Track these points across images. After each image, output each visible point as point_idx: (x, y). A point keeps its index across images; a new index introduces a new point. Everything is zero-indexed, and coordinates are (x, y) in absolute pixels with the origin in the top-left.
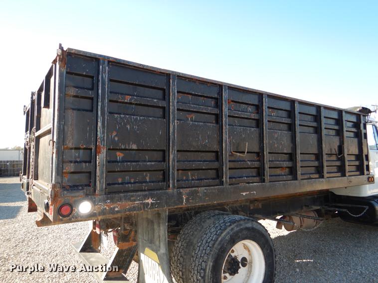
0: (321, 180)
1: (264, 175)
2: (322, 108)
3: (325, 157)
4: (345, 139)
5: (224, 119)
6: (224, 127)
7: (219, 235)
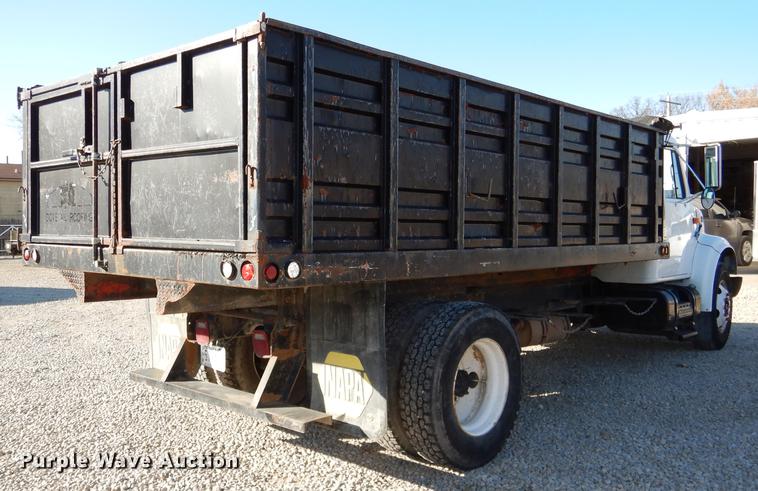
0: (591, 247)
1: (511, 236)
2: (599, 119)
3: (598, 209)
4: (630, 176)
5: (460, 137)
6: (460, 151)
7: (450, 328)
